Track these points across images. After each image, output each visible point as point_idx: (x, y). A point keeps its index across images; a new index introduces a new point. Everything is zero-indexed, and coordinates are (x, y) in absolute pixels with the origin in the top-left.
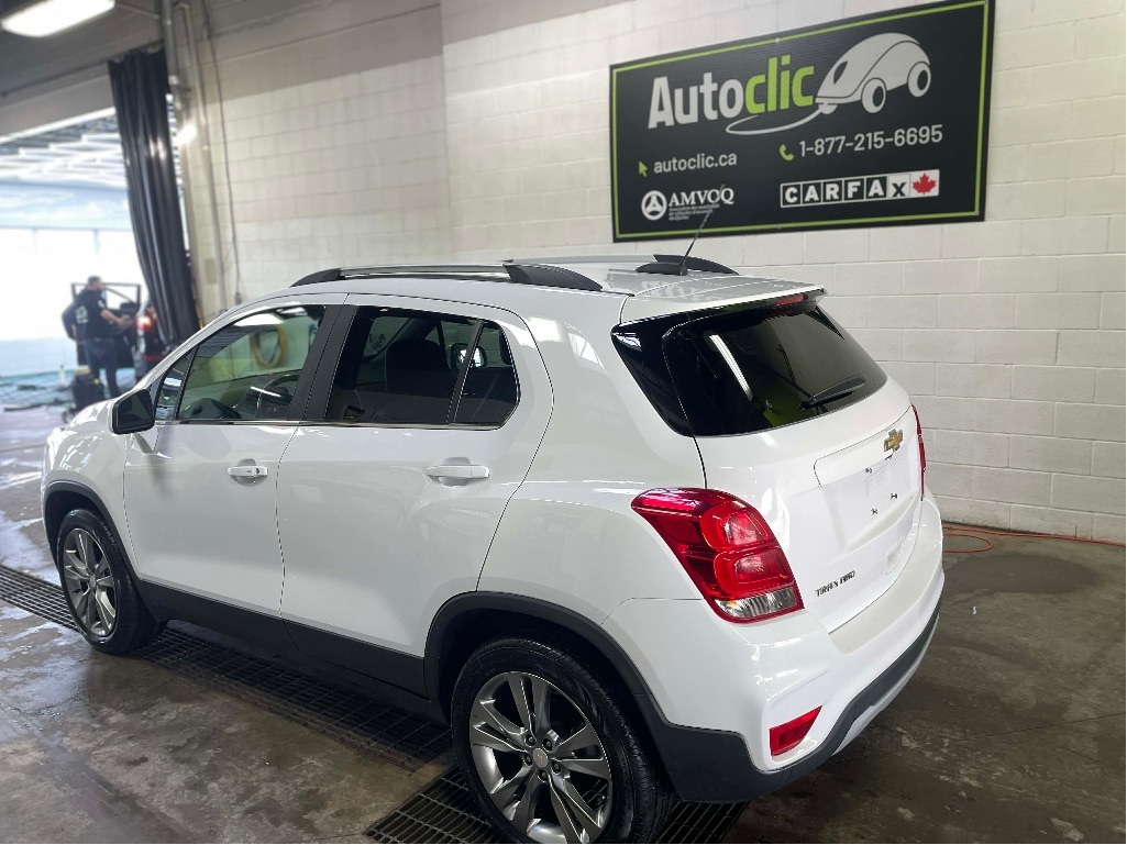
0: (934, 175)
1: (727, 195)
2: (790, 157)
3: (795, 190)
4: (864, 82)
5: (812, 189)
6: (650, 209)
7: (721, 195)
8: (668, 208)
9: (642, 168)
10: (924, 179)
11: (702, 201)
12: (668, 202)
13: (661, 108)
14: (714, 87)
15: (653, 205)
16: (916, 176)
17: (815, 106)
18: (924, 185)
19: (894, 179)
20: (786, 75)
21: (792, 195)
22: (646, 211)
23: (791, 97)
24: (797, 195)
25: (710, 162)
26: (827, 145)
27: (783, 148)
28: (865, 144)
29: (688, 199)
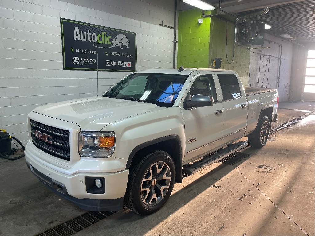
0: (130, 63)
1: (94, 61)
2: (108, 55)
3: (108, 62)
4: (120, 43)
5: (112, 62)
6: (75, 61)
7: (93, 61)
8: (80, 62)
9: (72, 50)
10: (129, 63)
11: (88, 61)
12: (80, 60)
13: (77, 35)
14: (90, 34)
15: (76, 61)
16: (128, 63)
17: (112, 45)
18: (129, 65)
19: (125, 63)
20: (106, 36)
21: (108, 63)
22: (74, 62)
23: (107, 42)
24: (109, 63)
25: (90, 52)
26: (114, 54)
27: (106, 52)
28: (120, 55)
29: (85, 60)
